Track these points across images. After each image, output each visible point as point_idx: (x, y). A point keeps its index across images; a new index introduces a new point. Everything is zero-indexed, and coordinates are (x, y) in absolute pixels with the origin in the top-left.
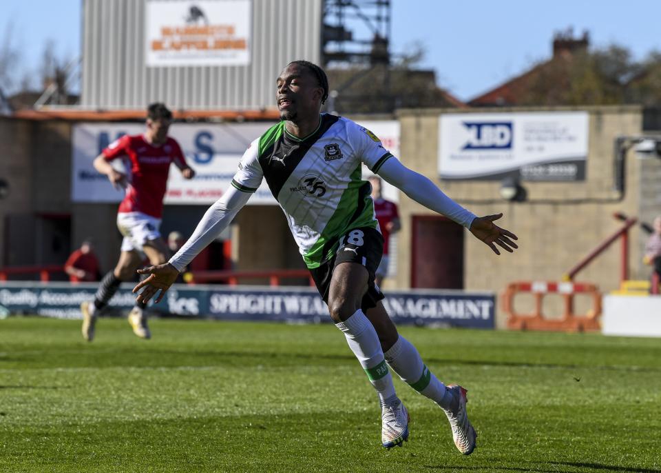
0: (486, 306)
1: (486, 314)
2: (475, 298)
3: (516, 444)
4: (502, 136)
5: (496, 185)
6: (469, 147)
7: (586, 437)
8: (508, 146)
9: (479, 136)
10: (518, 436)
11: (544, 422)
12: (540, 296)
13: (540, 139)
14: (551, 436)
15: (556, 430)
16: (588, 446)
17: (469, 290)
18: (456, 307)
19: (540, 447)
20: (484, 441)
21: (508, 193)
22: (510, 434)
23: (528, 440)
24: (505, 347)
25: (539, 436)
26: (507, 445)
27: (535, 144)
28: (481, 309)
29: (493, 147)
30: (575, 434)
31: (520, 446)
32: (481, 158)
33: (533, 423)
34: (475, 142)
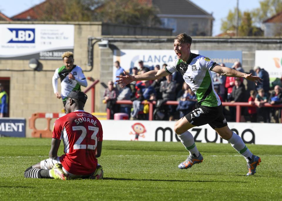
0: (21, 125)
1: (21, 130)
2: (14, 121)
3: (33, 195)
4: (29, 36)
5: (26, 62)
6: (11, 41)
7: (69, 191)
8: (33, 41)
9: (17, 36)
10: (34, 191)
11: (48, 184)
12: (50, 120)
13: (49, 38)
14: (51, 191)
15: (54, 188)
16: (70, 196)
17: (12, 117)
18: (5, 125)
19: (45, 197)
20: (16, 194)
21: (34, 66)
22: (30, 190)
23: (39, 193)
24: (30, 146)
25: (45, 191)
26: (28, 196)
27: (47, 40)
28: (18, 127)
29: (25, 42)
30: (64, 189)
31: (35, 197)
32: (18, 47)
33: (42, 184)
34: (15, 39)
